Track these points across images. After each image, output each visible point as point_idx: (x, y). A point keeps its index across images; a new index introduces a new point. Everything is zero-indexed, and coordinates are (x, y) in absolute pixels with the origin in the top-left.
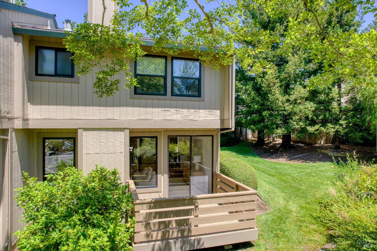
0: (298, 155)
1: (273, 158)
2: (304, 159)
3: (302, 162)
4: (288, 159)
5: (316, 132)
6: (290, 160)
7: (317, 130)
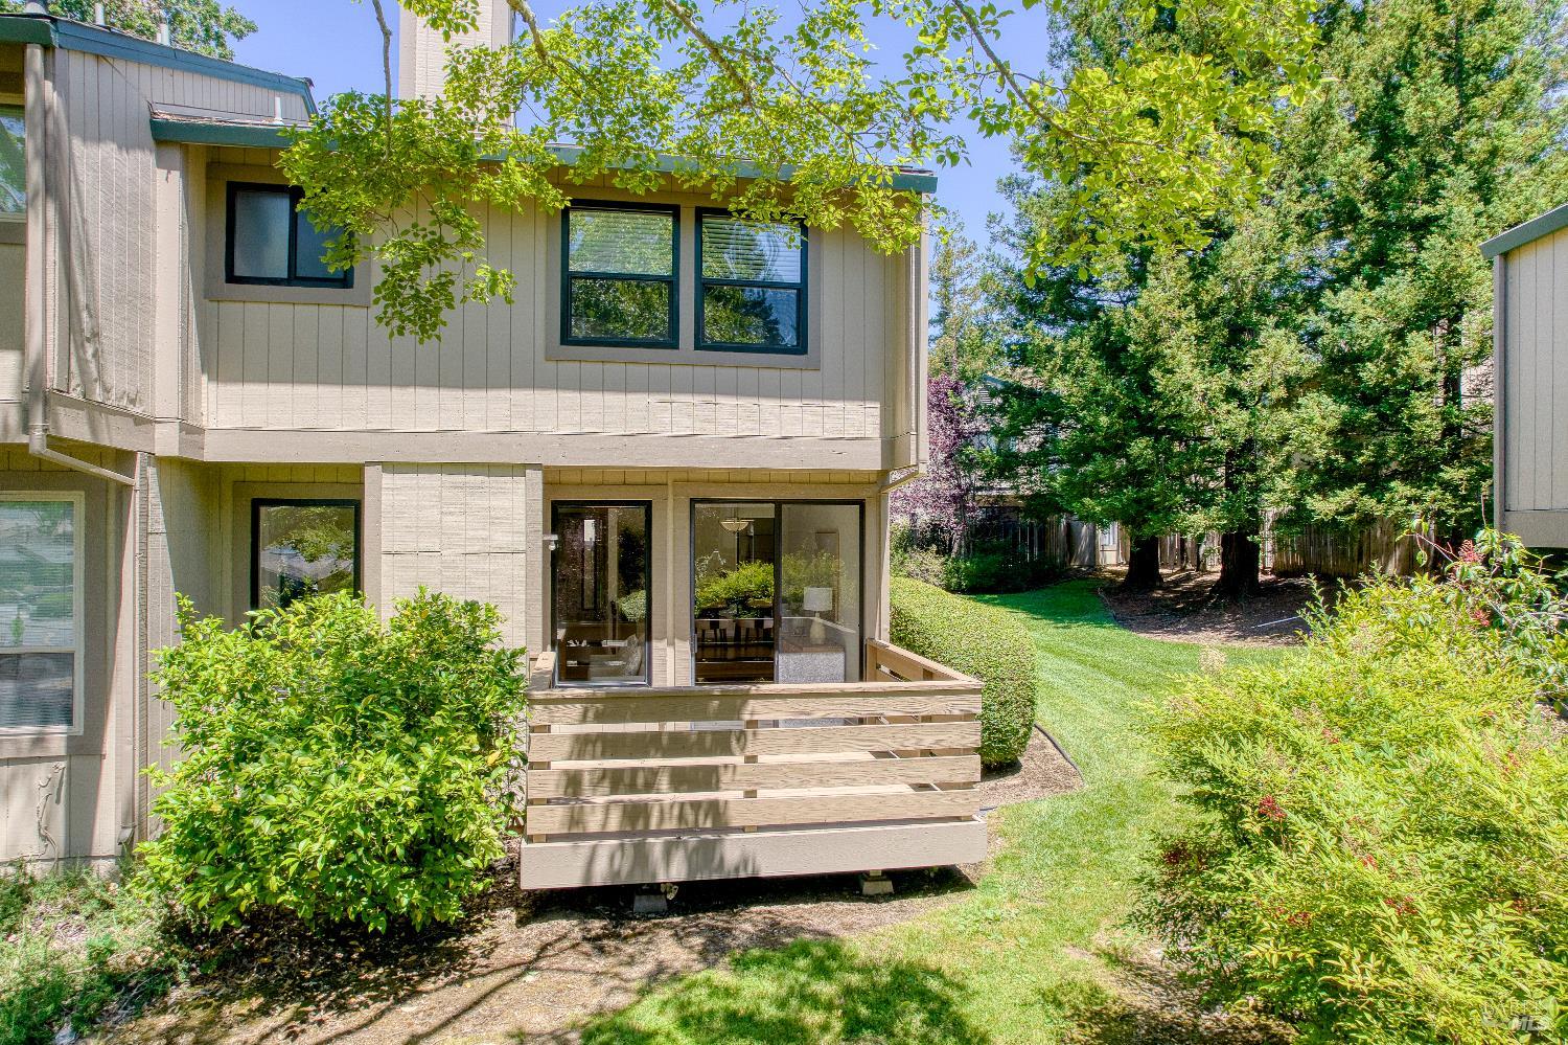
0: (1280, 616)
1: (1176, 633)
4: (1236, 633)
5: (1343, 519)
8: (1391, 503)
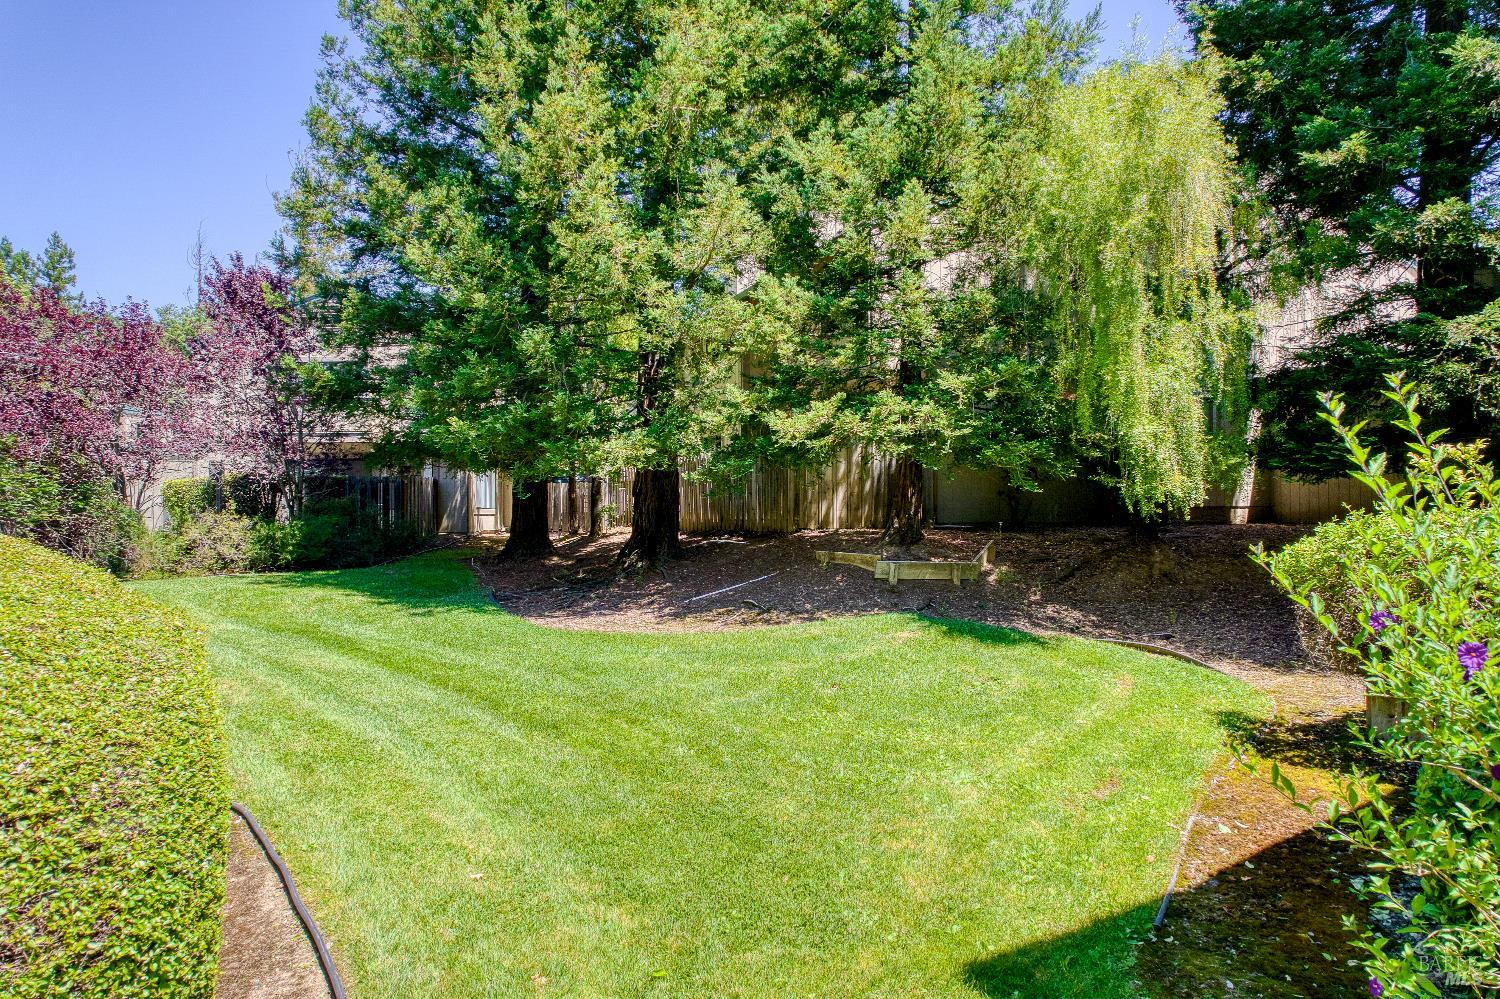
0: (719, 585)
1: (585, 613)
2: (751, 606)
3: (744, 623)
4: (667, 610)
5: (816, 443)
6: (676, 615)
7: (824, 431)
8: (878, 420)
